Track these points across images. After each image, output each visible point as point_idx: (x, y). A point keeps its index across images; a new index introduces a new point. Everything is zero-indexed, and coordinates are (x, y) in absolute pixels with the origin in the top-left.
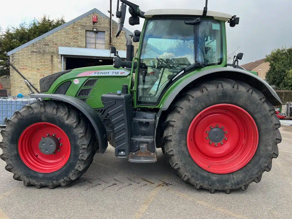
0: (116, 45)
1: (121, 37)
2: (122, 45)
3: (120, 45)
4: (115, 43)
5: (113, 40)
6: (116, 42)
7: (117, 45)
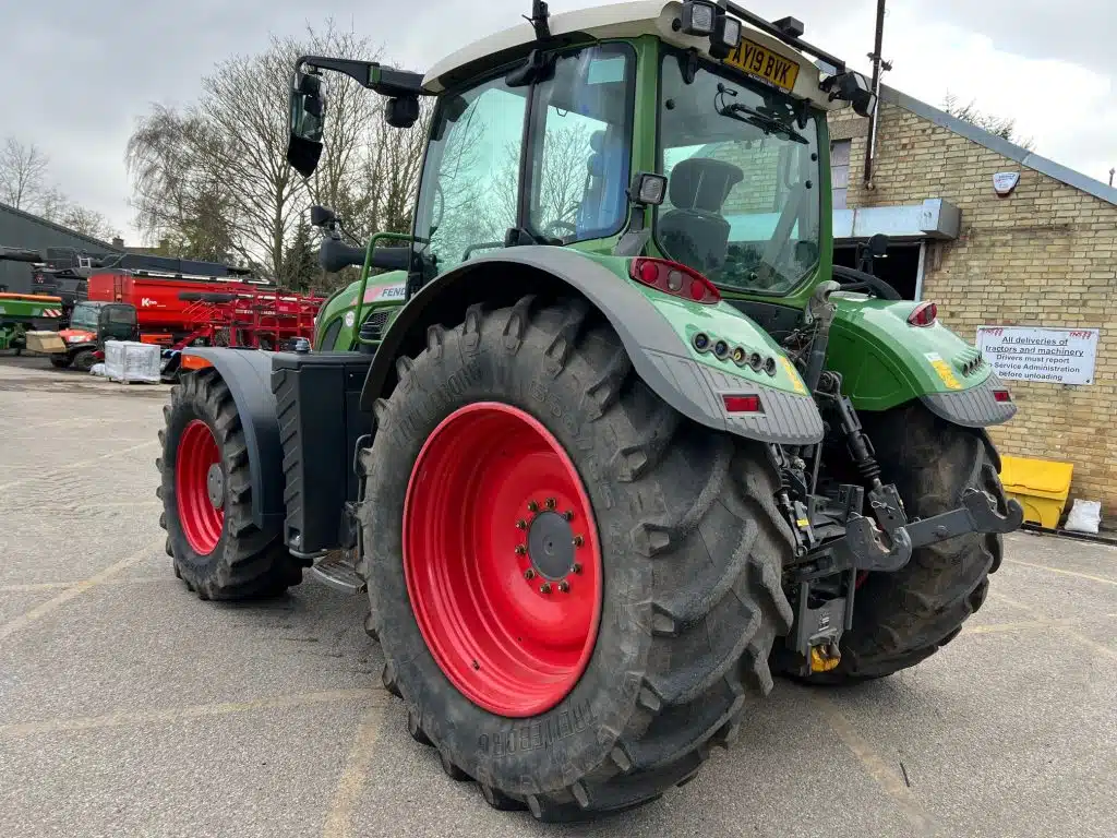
0: (888, 185)
1: (917, 151)
2: (914, 183)
3: (907, 184)
4: (885, 177)
5: (879, 170)
6: (890, 173)
7: (896, 185)
